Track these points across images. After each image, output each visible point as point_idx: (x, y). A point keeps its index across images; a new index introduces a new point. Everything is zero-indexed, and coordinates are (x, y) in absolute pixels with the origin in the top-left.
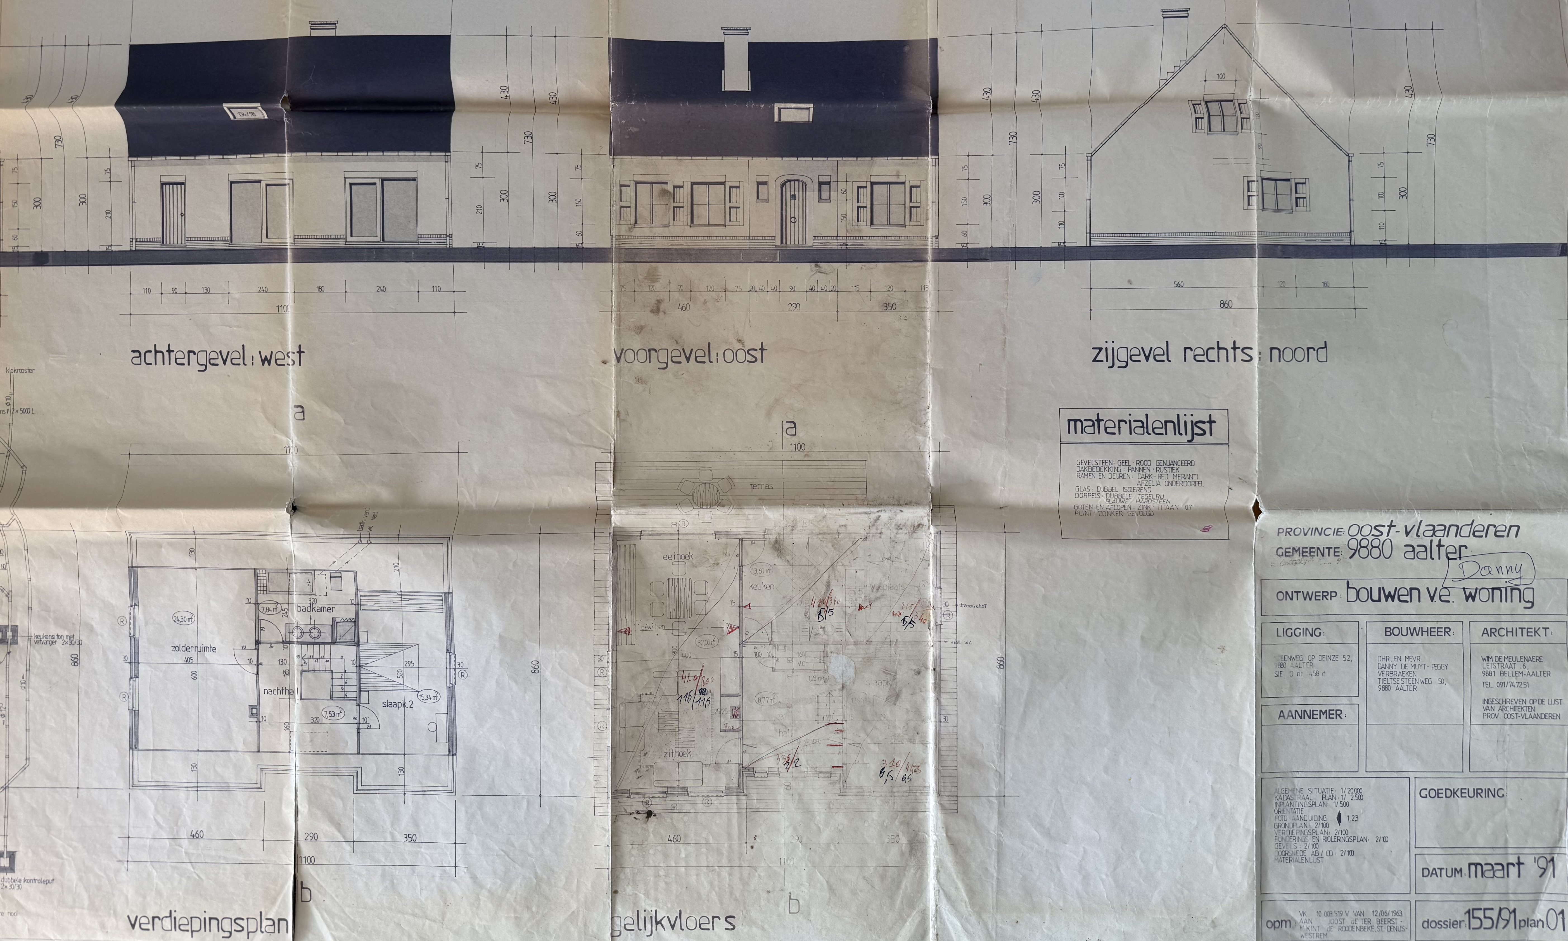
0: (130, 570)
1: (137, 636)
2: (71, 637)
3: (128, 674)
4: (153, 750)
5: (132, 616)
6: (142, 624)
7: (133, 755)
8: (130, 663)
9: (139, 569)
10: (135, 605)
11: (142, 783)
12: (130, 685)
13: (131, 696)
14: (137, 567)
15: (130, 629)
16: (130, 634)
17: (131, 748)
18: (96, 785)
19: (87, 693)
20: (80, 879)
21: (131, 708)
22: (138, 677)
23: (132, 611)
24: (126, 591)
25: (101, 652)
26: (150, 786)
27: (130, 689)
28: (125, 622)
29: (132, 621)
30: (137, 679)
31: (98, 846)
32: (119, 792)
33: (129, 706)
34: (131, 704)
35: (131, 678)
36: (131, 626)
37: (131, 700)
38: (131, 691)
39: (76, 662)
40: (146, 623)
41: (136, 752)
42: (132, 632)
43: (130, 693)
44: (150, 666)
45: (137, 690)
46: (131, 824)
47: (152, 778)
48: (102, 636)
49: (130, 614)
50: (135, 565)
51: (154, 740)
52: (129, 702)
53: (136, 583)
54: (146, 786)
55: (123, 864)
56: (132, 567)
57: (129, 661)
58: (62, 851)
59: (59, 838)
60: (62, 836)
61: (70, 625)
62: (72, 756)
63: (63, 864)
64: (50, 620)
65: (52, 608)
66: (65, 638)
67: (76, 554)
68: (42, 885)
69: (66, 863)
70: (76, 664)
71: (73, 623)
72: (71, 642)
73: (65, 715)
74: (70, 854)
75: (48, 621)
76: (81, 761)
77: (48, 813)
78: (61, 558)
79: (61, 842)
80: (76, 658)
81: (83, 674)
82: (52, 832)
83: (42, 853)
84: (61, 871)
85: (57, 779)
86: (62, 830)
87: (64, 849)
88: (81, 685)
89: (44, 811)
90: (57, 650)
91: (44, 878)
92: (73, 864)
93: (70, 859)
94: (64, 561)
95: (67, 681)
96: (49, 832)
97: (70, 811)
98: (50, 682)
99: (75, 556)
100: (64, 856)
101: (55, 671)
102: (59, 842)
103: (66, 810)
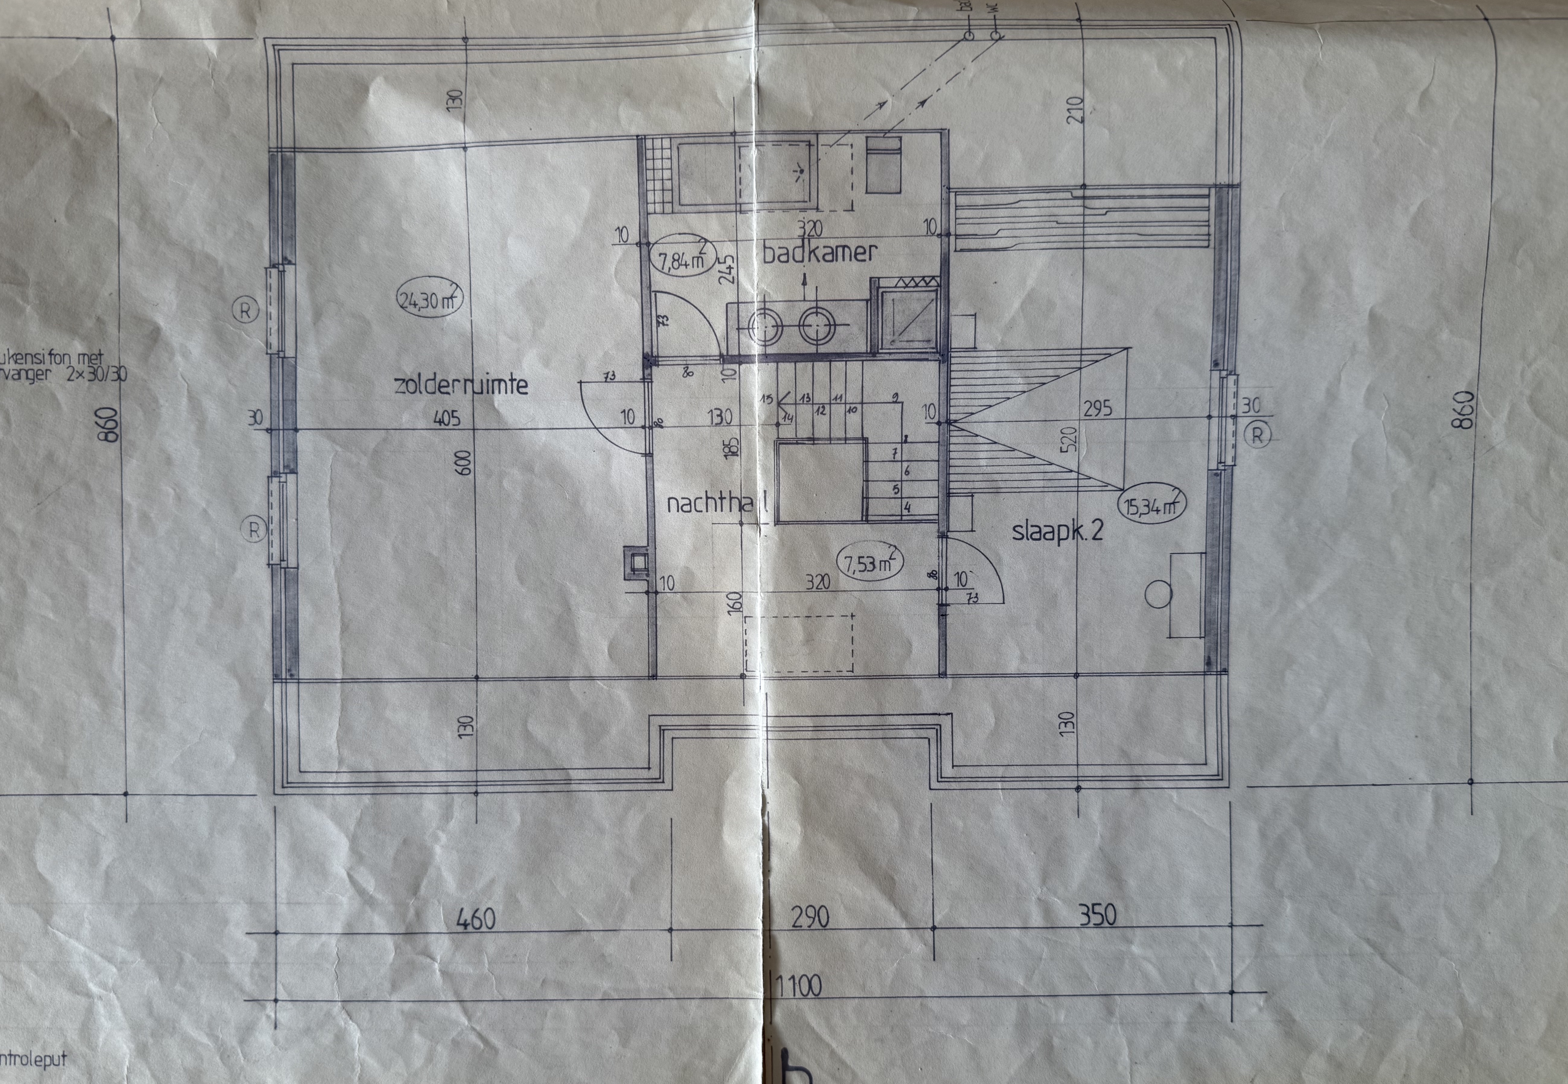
0: (272, 159)
1: (290, 353)
2: (94, 358)
3: (263, 463)
4: (343, 681)
5: (274, 294)
6: (306, 317)
7: (284, 695)
8: (269, 430)
9: (300, 158)
10: (286, 261)
11: (309, 778)
12: (269, 493)
13: (274, 526)
14: (295, 149)
15: (268, 331)
16: (268, 344)
17: (276, 677)
18: (175, 783)
19: (145, 518)
20: (142, 1051)
21: (276, 560)
22: (294, 472)
23: (274, 281)
24: (259, 218)
25: (184, 401)
26: (336, 785)
27: (270, 506)
28: (252, 313)
29: (274, 310)
30: (291, 478)
31: (188, 957)
32: (244, 804)
33: (270, 556)
34: (275, 551)
35: (275, 474)
36: (274, 325)
37: (275, 538)
38: (275, 513)
39: (111, 430)
40: (318, 315)
41: (292, 688)
42: (274, 340)
43: (270, 519)
44: (329, 437)
45: (292, 510)
46: (282, 896)
47: (341, 762)
48: (186, 355)
49: (268, 288)
50: (287, 142)
51: (344, 652)
52: (270, 544)
53: (290, 197)
54: (321, 785)
55: (264, 1008)
56: (280, 149)
57: (266, 424)
58: (87, 976)
59: (78, 939)
60: (86, 931)
61: (90, 323)
62: (105, 702)
63: (90, 1011)
64: (28, 309)
65: (32, 276)
66: (74, 363)
67: (113, 115)
68: (34, 1070)
69: (100, 1007)
70: (111, 437)
71: (98, 319)
72: (94, 373)
73: (84, 585)
74: (110, 982)
75: (22, 311)
76: (132, 718)
77: (42, 865)
78: (67, 126)
79: (82, 948)
80: (110, 419)
81: (132, 465)
82: (56, 919)
83: (30, 980)
84: (87, 1029)
85: (63, 771)
86: (85, 915)
87: (92, 965)
88: (127, 498)
89: (32, 862)
90: (53, 397)
91: (37, 1051)
92: (119, 1013)
93: (112, 995)
94: (74, 133)
95: (87, 487)
96: (47, 921)
97: (106, 860)
98: (36, 489)
99: (110, 120)
100: (94, 988)
101: (50, 457)
102: (77, 949)
103: (94, 858)
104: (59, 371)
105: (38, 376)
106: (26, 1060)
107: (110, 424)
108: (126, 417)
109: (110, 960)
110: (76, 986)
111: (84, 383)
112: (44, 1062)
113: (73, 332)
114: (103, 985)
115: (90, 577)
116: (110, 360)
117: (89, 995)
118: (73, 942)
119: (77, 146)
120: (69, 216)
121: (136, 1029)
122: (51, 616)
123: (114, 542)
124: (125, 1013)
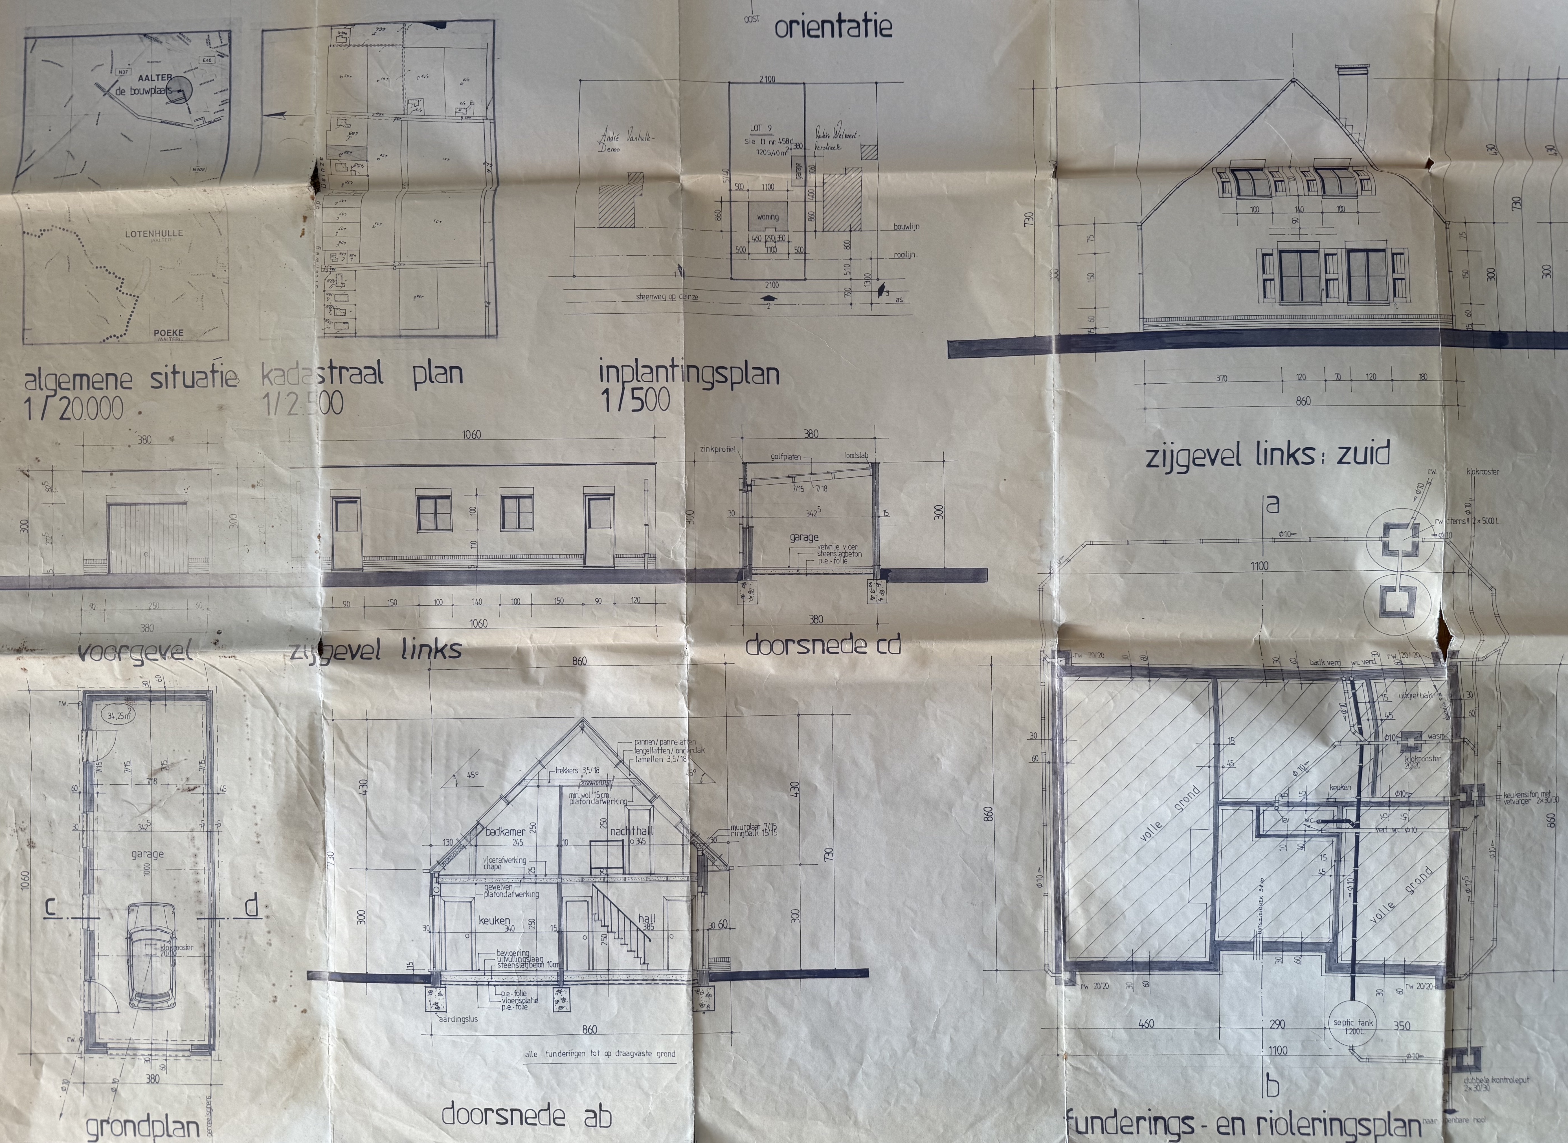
2: (1547, 794)
20: (1561, 1076)
39: (1552, 823)
58: (1536, 1044)
59: (1533, 1030)
60: (1537, 1027)
61: (1546, 779)
62: (1546, 933)
63: (1538, 1059)
64: (1523, 775)
65: (1524, 762)
66: (1540, 796)
67: (1555, 694)
68: (1515, 1085)
69: (1542, 1058)
70: (1552, 825)
71: (1549, 778)
72: (1547, 800)
73: (1539, 886)
74: (1547, 1048)
75: (1521, 776)
76: (1557, 938)
77: (1518, 1001)
78: (1538, 699)
79: (1535, 1034)
80: (1552, 818)
81: (1560, 837)
82: (1524, 1022)
83: (1513, 1047)
84: (1537, 1068)
85: (1528, 961)
86: (1536, 1020)
87: (1539, 1041)
88: (1558, 850)
89: (1514, 999)
90: (1531, 810)
91: (1516, 1077)
92: (1551, 1059)
93: (1547, 1053)
94: (1541, 702)
95: (1542, 846)
96: (1520, 1023)
97: (1545, 998)
98: (1523, 849)
99: (1554, 695)
100: (1539, 1049)
101: (1529, 835)
102: (1533, 1034)
103: (1540, 997)
104: (1534, 800)
105: (1526, 802)
106: (1512, 1081)
107: (1552, 820)
108: (1558, 817)
109: (1547, 1038)
110: (1533, 1050)
111: (1543, 804)
112: (1520, 1081)
113: (1540, 784)
114: (1544, 1049)
115: (1542, 882)
116: (1553, 794)
117: (1537, 1053)
118: (1531, 1031)
119: (1542, 707)
120: (1537, 736)
121: (1558, 1065)
122: (1526, 899)
123: (1552, 869)
124: (1553, 1059)
